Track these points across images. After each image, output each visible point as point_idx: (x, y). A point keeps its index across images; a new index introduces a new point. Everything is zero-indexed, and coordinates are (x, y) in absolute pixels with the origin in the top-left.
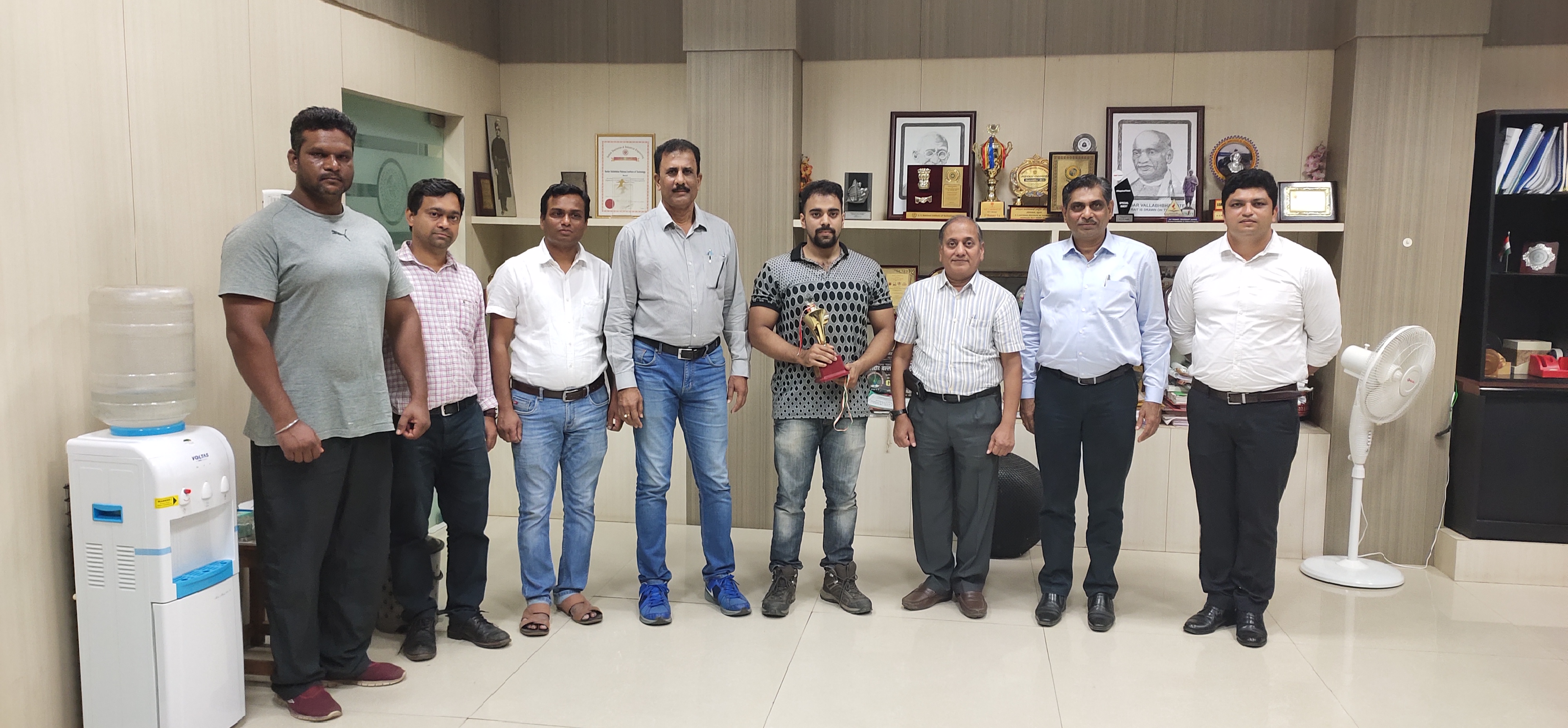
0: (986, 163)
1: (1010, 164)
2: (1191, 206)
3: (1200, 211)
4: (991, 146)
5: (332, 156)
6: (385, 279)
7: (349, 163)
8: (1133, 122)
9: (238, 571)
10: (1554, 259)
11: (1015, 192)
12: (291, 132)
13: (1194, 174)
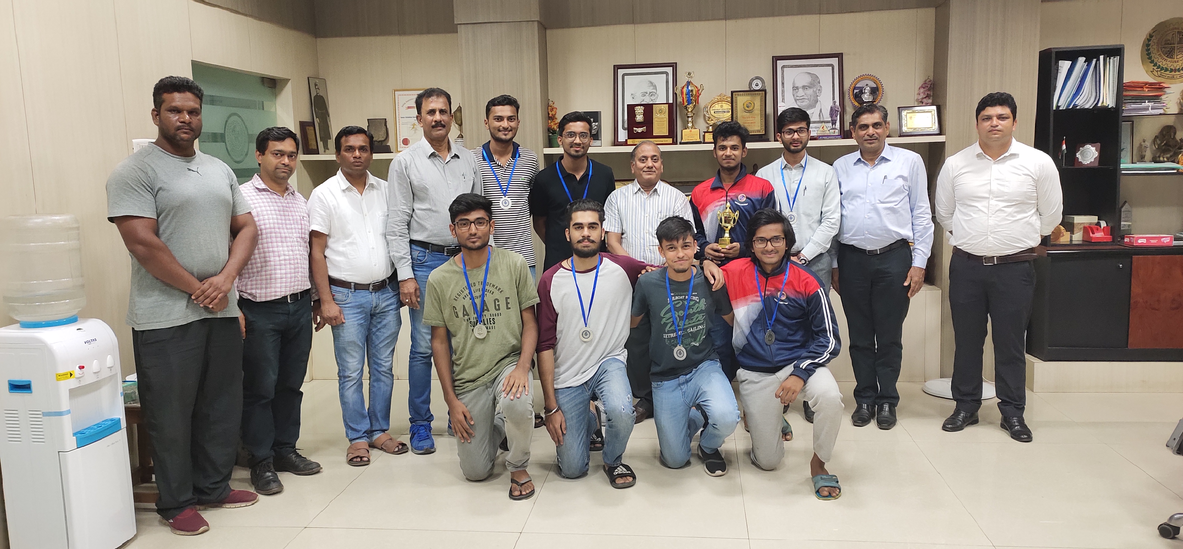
0: (685, 101)
1: (703, 101)
2: (836, 127)
3: (842, 130)
4: (688, 88)
5: (185, 112)
6: (229, 203)
7: (198, 118)
8: (792, 67)
9: (126, 426)
10: (1097, 155)
11: (708, 122)
12: (154, 95)
13: (838, 103)
